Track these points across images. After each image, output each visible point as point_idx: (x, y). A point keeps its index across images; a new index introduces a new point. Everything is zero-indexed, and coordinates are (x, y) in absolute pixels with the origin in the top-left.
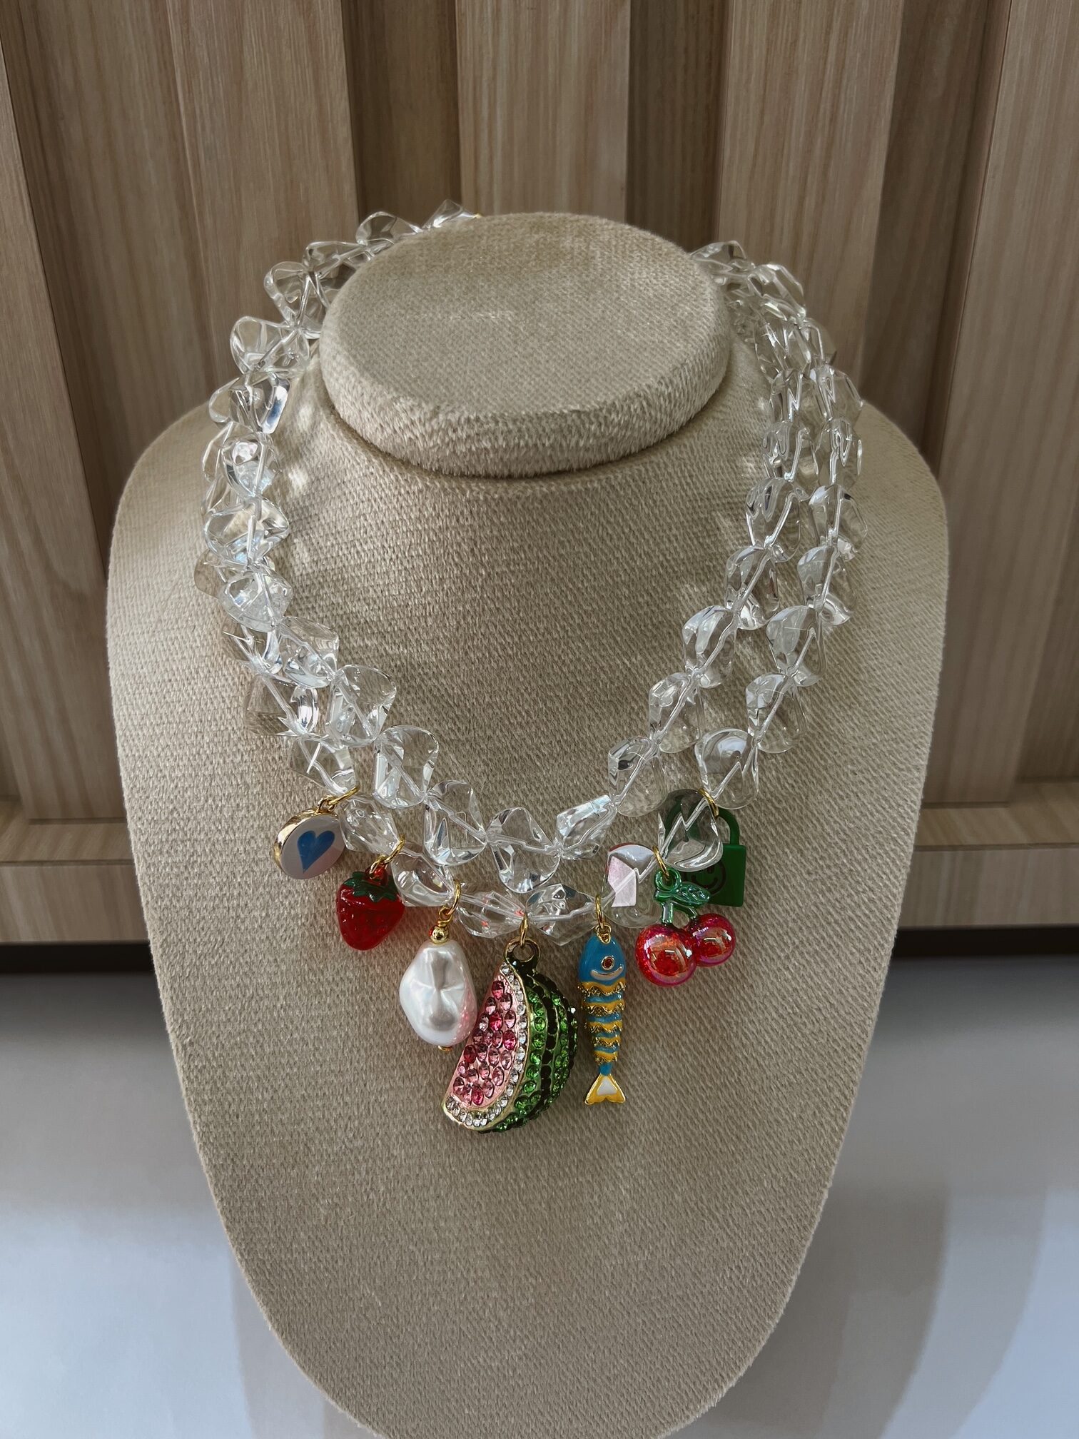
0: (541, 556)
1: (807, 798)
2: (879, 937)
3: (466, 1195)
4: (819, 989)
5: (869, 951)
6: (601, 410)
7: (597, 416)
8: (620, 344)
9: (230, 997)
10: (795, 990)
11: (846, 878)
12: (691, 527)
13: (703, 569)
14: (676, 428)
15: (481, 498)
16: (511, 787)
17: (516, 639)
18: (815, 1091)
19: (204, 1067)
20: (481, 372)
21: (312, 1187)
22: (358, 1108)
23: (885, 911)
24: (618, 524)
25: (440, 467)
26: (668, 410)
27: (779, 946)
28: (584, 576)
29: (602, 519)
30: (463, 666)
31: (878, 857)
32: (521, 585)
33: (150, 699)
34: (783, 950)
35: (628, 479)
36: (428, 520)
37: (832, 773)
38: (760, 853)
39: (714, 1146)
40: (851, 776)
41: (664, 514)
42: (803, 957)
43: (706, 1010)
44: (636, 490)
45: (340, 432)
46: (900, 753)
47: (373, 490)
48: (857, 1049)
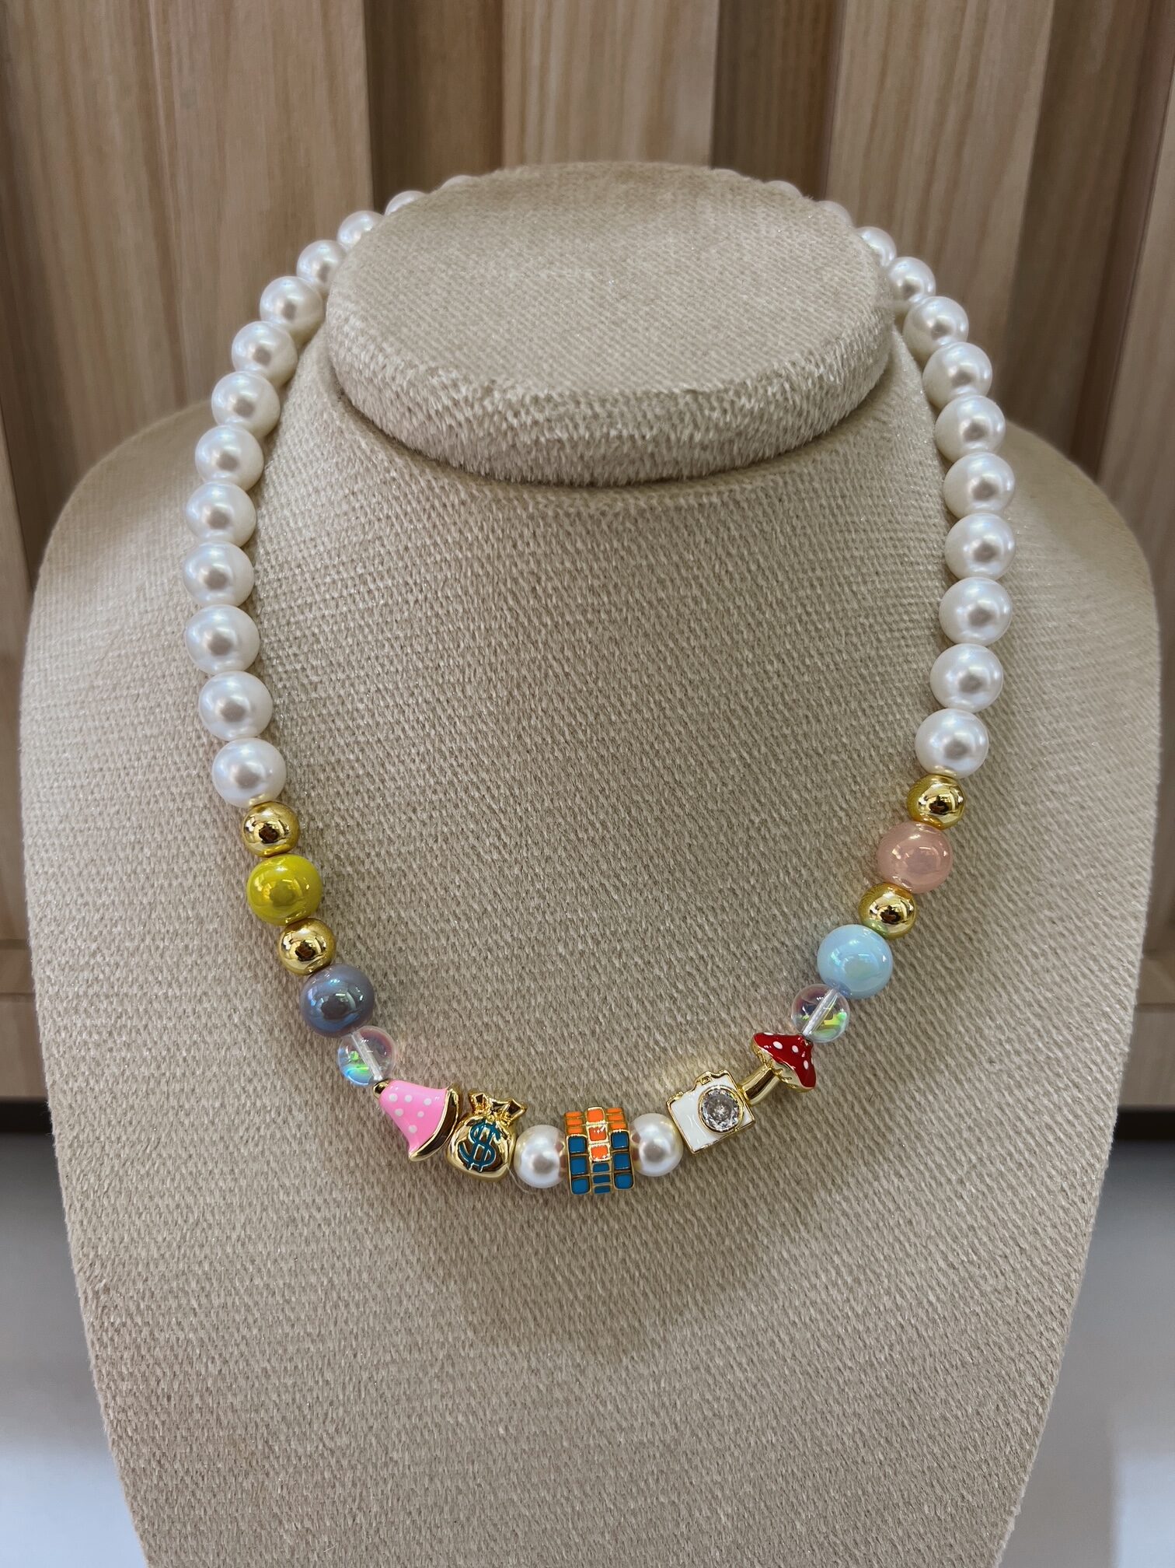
0: (631, 599)
1: (989, 954)
2: (1087, 1153)
3: (496, 1520)
4: (1005, 1227)
5: (1075, 1173)
6: (726, 391)
7: (721, 400)
8: (747, 311)
9: (166, 1223)
10: (971, 1228)
11: (1042, 1069)
12: (841, 568)
13: (855, 629)
14: (825, 428)
16: (577, 930)
17: (591, 718)
18: (998, 1375)
19: (124, 1325)
20: (554, 340)
21: (274, 1505)
22: (344, 1388)
23: (1096, 1117)
24: (742, 558)
25: (491, 469)
26: (818, 399)
27: (949, 1164)
28: (691, 630)
29: (720, 550)
30: (514, 756)
31: (1085, 1040)
32: (602, 641)
33: (72, 795)
34: (954, 1171)
35: (760, 493)
36: (471, 545)
37: (1023, 920)
38: (925, 1032)
39: (855, 1453)
40: (1047, 924)
41: (806, 548)
42: (983, 1181)
43: (845, 1255)
44: (769, 511)
45: (350, 425)
46: (1111, 895)
47: (394, 502)
48: (1058, 1315)
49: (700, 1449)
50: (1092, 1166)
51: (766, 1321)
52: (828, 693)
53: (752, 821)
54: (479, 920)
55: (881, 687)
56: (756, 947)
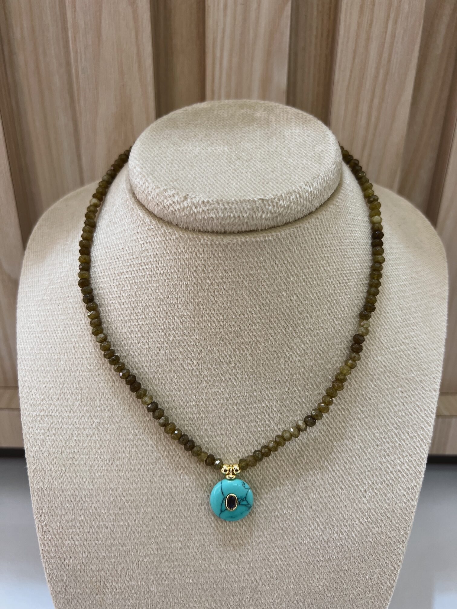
0: (240, 274)
1: (377, 405)
2: (414, 481)
4: (382, 508)
5: (409, 488)
6: (275, 199)
7: (272, 202)
8: (285, 164)
9: (68, 501)
10: (369, 509)
11: (397, 449)
12: (320, 261)
13: (325, 283)
14: (314, 209)
15: (209, 243)
16: (220, 395)
17: (225, 317)
18: (378, 565)
19: (52, 538)
20: (211, 177)
21: (107, 605)
22: (133, 564)
23: (418, 467)
24: (281, 259)
25: (187, 226)
26: (310, 200)
28: (263, 285)
29: (273, 256)
30: (197, 331)
31: (414, 438)
32: (229, 289)
33: (35, 340)
34: (363, 487)
35: (288, 235)
36: (180, 254)
37: (391, 392)
38: (352, 435)
39: (323, 593)
40: (400, 393)
41: (306, 254)
42: (374, 491)
43: (321, 518)
44: (292, 241)
45: (136, 207)
46: (426, 382)
47: (152, 237)
48: (402, 543)
49: (265, 589)
50: (416, 486)
51: (290, 542)
52: (315, 308)
53: (286, 355)
54: (184, 391)
55: (336, 304)
56: (288, 402)
